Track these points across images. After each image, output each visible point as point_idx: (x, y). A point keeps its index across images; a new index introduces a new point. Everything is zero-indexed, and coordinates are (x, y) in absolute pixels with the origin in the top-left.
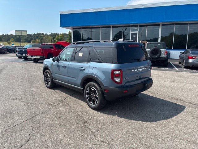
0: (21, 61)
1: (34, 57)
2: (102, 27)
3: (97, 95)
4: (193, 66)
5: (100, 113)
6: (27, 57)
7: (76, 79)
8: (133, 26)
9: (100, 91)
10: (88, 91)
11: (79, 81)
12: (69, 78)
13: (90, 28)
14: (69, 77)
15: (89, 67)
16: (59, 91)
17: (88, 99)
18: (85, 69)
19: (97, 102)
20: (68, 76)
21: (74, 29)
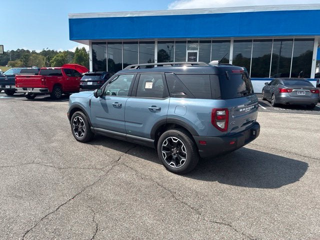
0: (2, 97)
1: (29, 91)
2: (141, 43)
3: (185, 151)
4: (287, 103)
5: (189, 179)
6: (16, 90)
7: (141, 126)
8: (190, 42)
9: (190, 144)
10: (165, 143)
11: (148, 129)
12: (127, 124)
13: (120, 43)
14: (128, 122)
15: (169, 106)
16: (101, 147)
17: (165, 156)
18: (160, 109)
19: (183, 161)
20: (125, 121)
21: (93, 43)
